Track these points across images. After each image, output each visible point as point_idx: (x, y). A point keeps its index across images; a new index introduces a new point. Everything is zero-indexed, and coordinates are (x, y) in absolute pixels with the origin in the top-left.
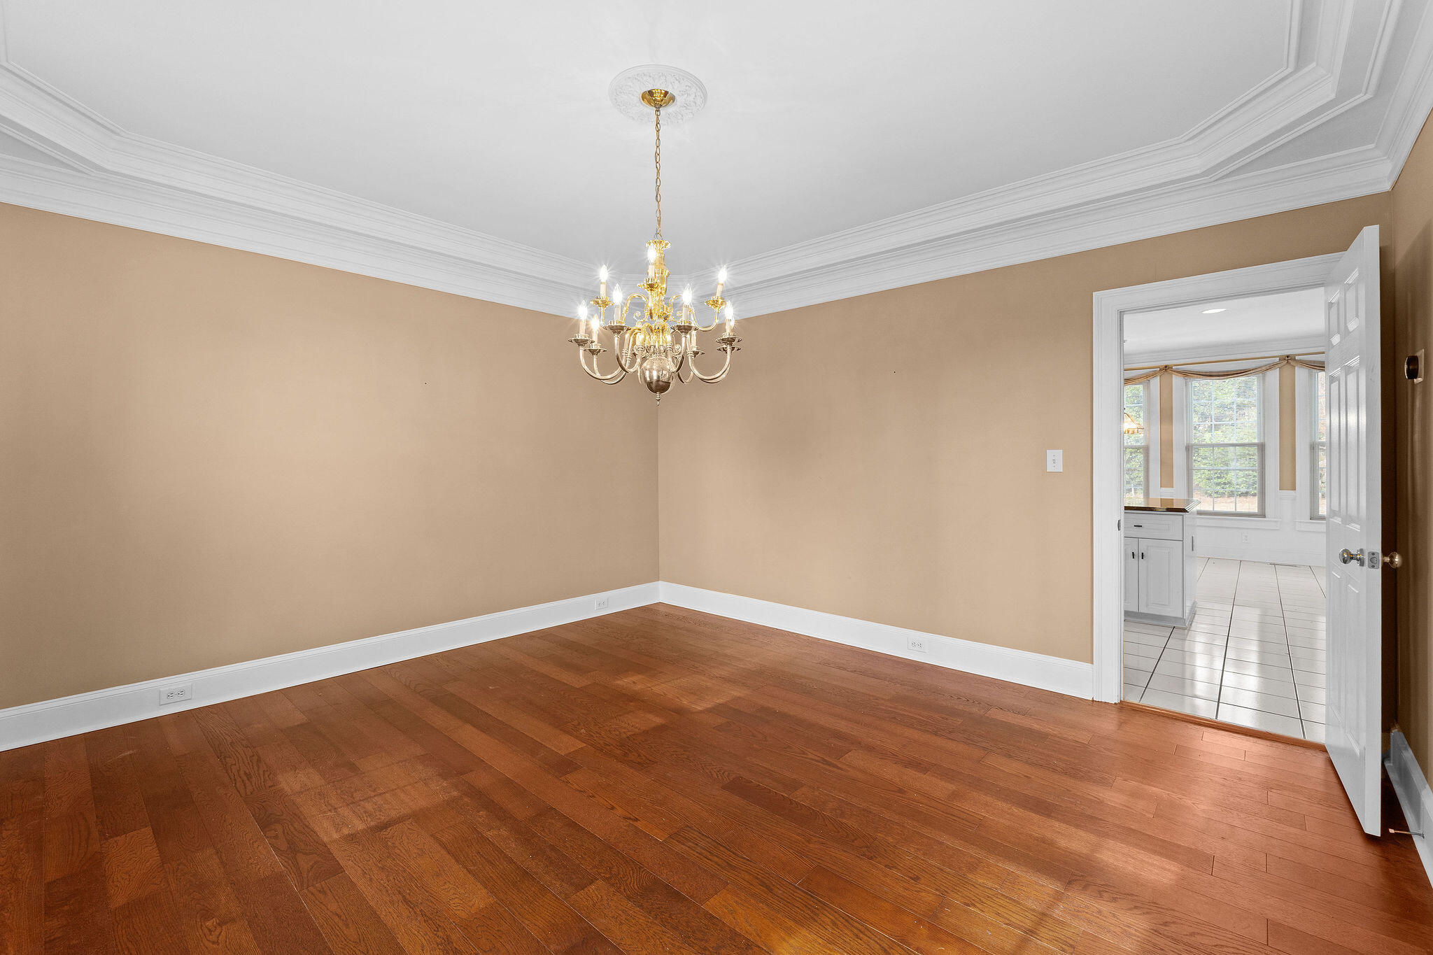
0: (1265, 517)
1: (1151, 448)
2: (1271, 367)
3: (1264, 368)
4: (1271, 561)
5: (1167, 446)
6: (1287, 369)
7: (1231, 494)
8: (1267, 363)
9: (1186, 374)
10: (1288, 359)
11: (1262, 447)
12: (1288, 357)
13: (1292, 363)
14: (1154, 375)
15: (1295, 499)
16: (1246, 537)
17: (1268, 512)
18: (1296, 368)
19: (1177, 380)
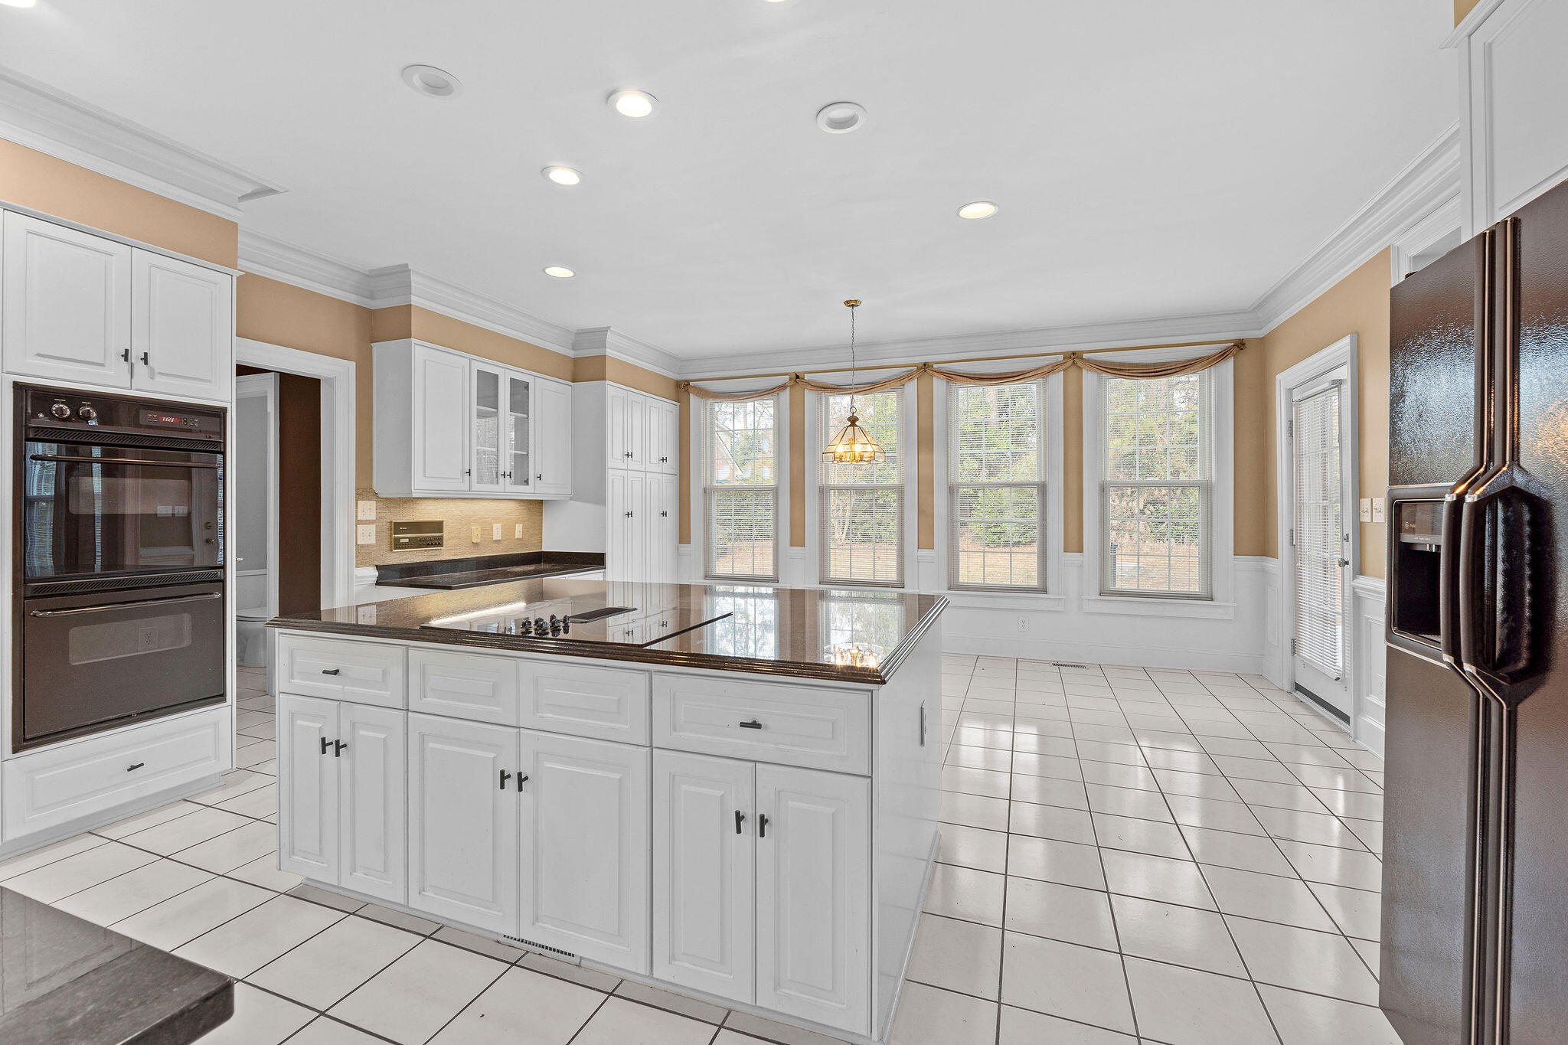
0: (1045, 591)
1: (906, 489)
2: (1053, 369)
3: (1046, 370)
4: (1056, 659)
5: (925, 484)
6: (1073, 372)
7: (1006, 544)
8: (1046, 363)
9: (951, 376)
10: (1074, 358)
11: (1043, 488)
12: (1074, 354)
13: (1080, 364)
14: (909, 376)
15: (1081, 566)
16: (1024, 622)
17: (1049, 588)
18: (1084, 370)
19: (939, 384)
